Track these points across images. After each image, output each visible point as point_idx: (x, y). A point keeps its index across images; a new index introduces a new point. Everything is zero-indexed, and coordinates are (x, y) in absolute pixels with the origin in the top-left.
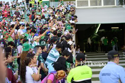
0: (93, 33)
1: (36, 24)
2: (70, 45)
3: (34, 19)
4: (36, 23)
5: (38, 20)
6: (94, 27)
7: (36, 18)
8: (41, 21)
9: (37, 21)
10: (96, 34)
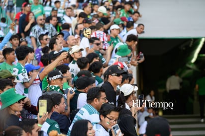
0: (185, 64)
1: (30, 37)
2: (125, 95)
3: (27, 24)
4: (32, 34)
5: (37, 28)
6: (187, 47)
7: (31, 22)
8: (44, 28)
9: (33, 28)
10: (191, 66)
